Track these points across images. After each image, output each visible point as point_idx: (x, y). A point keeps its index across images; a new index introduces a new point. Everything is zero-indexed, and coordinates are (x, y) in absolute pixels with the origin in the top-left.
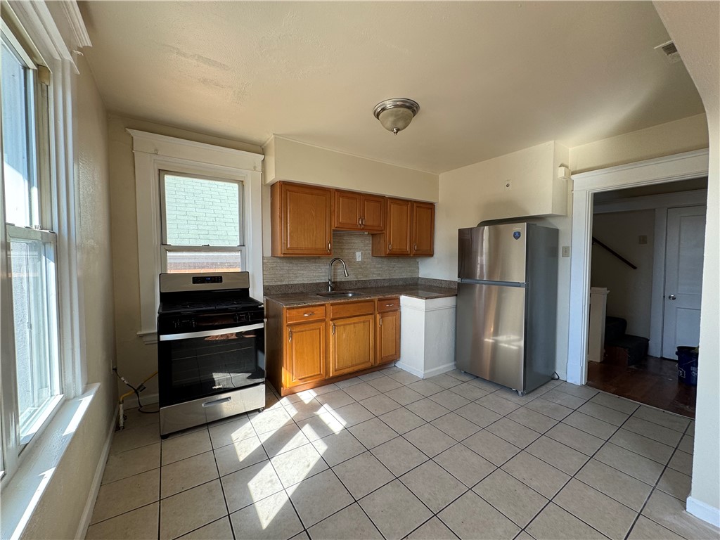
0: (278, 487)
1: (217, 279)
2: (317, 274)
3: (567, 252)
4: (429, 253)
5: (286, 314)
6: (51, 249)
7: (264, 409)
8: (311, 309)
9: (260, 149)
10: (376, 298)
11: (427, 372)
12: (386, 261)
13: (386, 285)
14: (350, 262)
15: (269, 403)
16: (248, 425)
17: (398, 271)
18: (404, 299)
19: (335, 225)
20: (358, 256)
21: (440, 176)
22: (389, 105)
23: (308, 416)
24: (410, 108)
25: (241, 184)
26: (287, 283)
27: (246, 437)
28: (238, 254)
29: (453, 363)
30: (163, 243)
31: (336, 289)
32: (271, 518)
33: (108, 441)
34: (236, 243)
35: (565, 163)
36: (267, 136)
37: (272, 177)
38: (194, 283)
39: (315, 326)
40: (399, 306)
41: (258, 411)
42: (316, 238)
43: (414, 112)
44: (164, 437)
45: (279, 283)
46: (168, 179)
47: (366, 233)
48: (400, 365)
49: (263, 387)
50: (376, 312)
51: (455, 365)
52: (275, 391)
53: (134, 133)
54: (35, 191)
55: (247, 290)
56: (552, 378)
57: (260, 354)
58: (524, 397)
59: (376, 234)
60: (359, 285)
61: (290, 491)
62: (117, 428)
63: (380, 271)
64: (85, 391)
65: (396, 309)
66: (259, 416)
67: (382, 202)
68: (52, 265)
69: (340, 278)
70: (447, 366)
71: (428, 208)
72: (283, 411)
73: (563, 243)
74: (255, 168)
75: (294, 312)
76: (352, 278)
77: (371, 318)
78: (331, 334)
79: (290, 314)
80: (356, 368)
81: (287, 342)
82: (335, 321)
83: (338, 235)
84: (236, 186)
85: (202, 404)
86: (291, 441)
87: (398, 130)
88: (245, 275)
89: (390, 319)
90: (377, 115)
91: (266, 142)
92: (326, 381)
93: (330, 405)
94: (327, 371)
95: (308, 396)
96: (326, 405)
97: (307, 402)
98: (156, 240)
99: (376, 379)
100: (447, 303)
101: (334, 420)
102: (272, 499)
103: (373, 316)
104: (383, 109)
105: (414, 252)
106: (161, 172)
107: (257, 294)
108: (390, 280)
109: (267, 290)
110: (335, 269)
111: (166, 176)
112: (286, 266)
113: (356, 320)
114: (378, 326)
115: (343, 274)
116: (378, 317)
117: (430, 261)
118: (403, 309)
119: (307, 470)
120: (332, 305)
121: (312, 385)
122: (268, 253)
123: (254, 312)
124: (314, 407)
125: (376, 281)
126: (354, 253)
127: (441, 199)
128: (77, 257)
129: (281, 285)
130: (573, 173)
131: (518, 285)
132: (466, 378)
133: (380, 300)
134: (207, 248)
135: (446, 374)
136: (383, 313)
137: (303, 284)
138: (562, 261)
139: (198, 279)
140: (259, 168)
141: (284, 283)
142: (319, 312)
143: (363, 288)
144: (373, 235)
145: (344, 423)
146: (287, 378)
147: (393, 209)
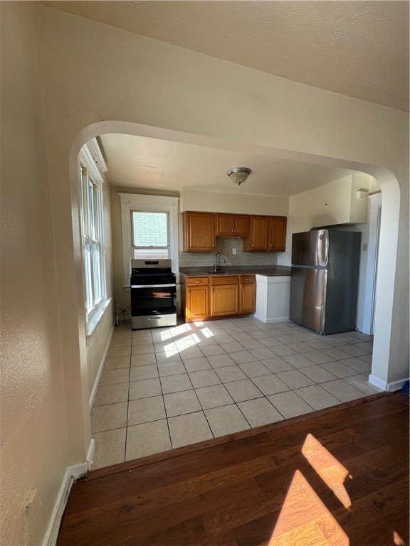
0: (175, 349)
1: (156, 262)
3: (366, 248)
4: (283, 250)
5: (187, 280)
7: (176, 326)
8: (201, 279)
9: (176, 194)
10: (240, 275)
11: (268, 319)
12: (252, 254)
14: (229, 255)
16: (168, 330)
18: (258, 277)
19: (217, 233)
20: (234, 251)
21: (290, 199)
22: (235, 171)
24: (246, 171)
25: (168, 214)
26: (191, 266)
27: (166, 334)
28: (166, 251)
29: (288, 317)
30: (133, 245)
32: (170, 356)
33: (113, 328)
34: (166, 245)
37: (182, 210)
38: (146, 264)
41: (173, 326)
43: (249, 174)
45: (188, 266)
47: (239, 238)
48: (255, 315)
49: (175, 315)
50: (240, 283)
51: (290, 319)
53: (120, 194)
55: (170, 269)
58: (324, 337)
59: (245, 238)
61: (180, 351)
63: (247, 260)
64: (108, 298)
65: (254, 282)
66: (173, 329)
67: (247, 218)
68: (99, 253)
69: (222, 264)
71: (282, 221)
73: (363, 242)
74: (174, 205)
75: (191, 280)
76: (229, 264)
78: (212, 293)
79: (189, 282)
80: (226, 314)
81: (188, 294)
82: (214, 286)
83: (219, 240)
84: (165, 215)
85: (148, 318)
87: (240, 183)
88: (169, 261)
89: (248, 288)
90: (229, 175)
91: (179, 191)
94: (209, 313)
96: (206, 328)
97: (198, 326)
98: (130, 244)
99: (239, 322)
101: (208, 333)
102: (172, 352)
103: (237, 285)
104: (232, 173)
105: (270, 249)
106: (132, 211)
107: (175, 270)
109: (181, 270)
111: (134, 213)
113: (226, 287)
114: (241, 291)
115: (226, 262)
116: (241, 286)
117: (284, 253)
120: (213, 277)
121: (202, 320)
122: (181, 250)
126: (231, 250)
127: (290, 214)
130: (370, 194)
136: (244, 284)
137: (201, 267)
139: (148, 262)
140: (177, 204)
145: (212, 335)
146: (188, 313)
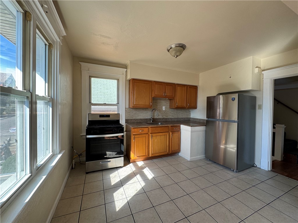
0: (124, 196)
1: (108, 116)
2: (146, 115)
3: (260, 107)
4: (195, 107)
5: (133, 130)
6: (51, 104)
7: (123, 167)
8: (142, 129)
9: (125, 66)
10: (170, 125)
11: (191, 158)
12: (175, 110)
13: (175, 120)
14: (160, 110)
15: (125, 165)
16: (117, 172)
17: (181, 114)
18: (183, 127)
19: (153, 96)
20: (164, 108)
21: (200, 74)
22: (173, 46)
23: (139, 171)
24: (182, 47)
25: (118, 80)
26: (134, 118)
27: (115, 176)
28: (116, 107)
29: (204, 155)
30: (90, 102)
31: (154, 121)
32: (120, 207)
33: (68, 172)
34: (116, 103)
35: (259, 66)
36: (127, 62)
37: (129, 77)
38: (100, 117)
39: (144, 135)
40: (180, 129)
41: (121, 167)
42: (146, 101)
43: (184, 49)
44: (87, 173)
45: (132, 118)
46: (92, 79)
47: (167, 99)
48: (180, 154)
49: (123, 158)
50: (170, 131)
51: (206, 156)
52: (127, 160)
54: (47, 84)
55: (119, 121)
56: (253, 166)
57: (122, 145)
58: (237, 173)
59: (171, 99)
60: (164, 120)
61: (129, 199)
62: (72, 168)
63: (173, 115)
64: (60, 153)
65: (179, 131)
66: (121, 170)
67: (173, 86)
68: (51, 109)
69: (156, 117)
70: (202, 156)
71: (195, 88)
72: (130, 168)
73: (258, 103)
74: (123, 74)
75: (136, 130)
76: (160, 117)
77: (167, 134)
78: (151, 139)
80: (161, 154)
81: (133, 141)
82: (152, 134)
83: (155, 99)
84: (116, 81)
85: (101, 162)
86: (132, 180)
87: (177, 56)
88: (118, 115)
89: (176, 134)
90: (169, 51)
91: (127, 64)
92: (148, 158)
93: (149, 168)
94: (148, 154)
95: (140, 163)
96: (147, 168)
97: (140, 166)
98: (88, 102)
99: (169, 159)
100: (202, 128)
101: (149, 174)
102: (121, 201)
103: (168, 133)
104: (171, 48)
105: (188, 107)
106: (90, 77)
107: (123, 122)
108: (177, 118)
109: (127, 121)
110: (154, 113)
111: (92, 78)
112: (134, 112)
113: (161, 134)
114: (171, 137)
115: (157, 115)
116: (171, 133)
117: (195, 110)
118: (182, 131)
119: (136, 192)
120: (151, 127)
121: (143, 159)
122: (127, 107)
123: (120, 129)
124: (142, 168)
125: (171, 119)
126: (162, 107)
127: (200, 84)
128: (59, 107)
129: (132, 119)
130: (263, 71)
131: (234, 122)
132: (210, 162)
133: (171, 126)
134: (105, 104)
135: (200, 160)
136: (173, 132)
137: (141, 119)
138: (258, 111)
139: (101, 116)
140: (125, 74)
141: (133, 118)
142: (146, 130)
143: (166, 121)
144: (170, 99)
145: (153, 176)
146: (132, 156)
147: (179, 89)
